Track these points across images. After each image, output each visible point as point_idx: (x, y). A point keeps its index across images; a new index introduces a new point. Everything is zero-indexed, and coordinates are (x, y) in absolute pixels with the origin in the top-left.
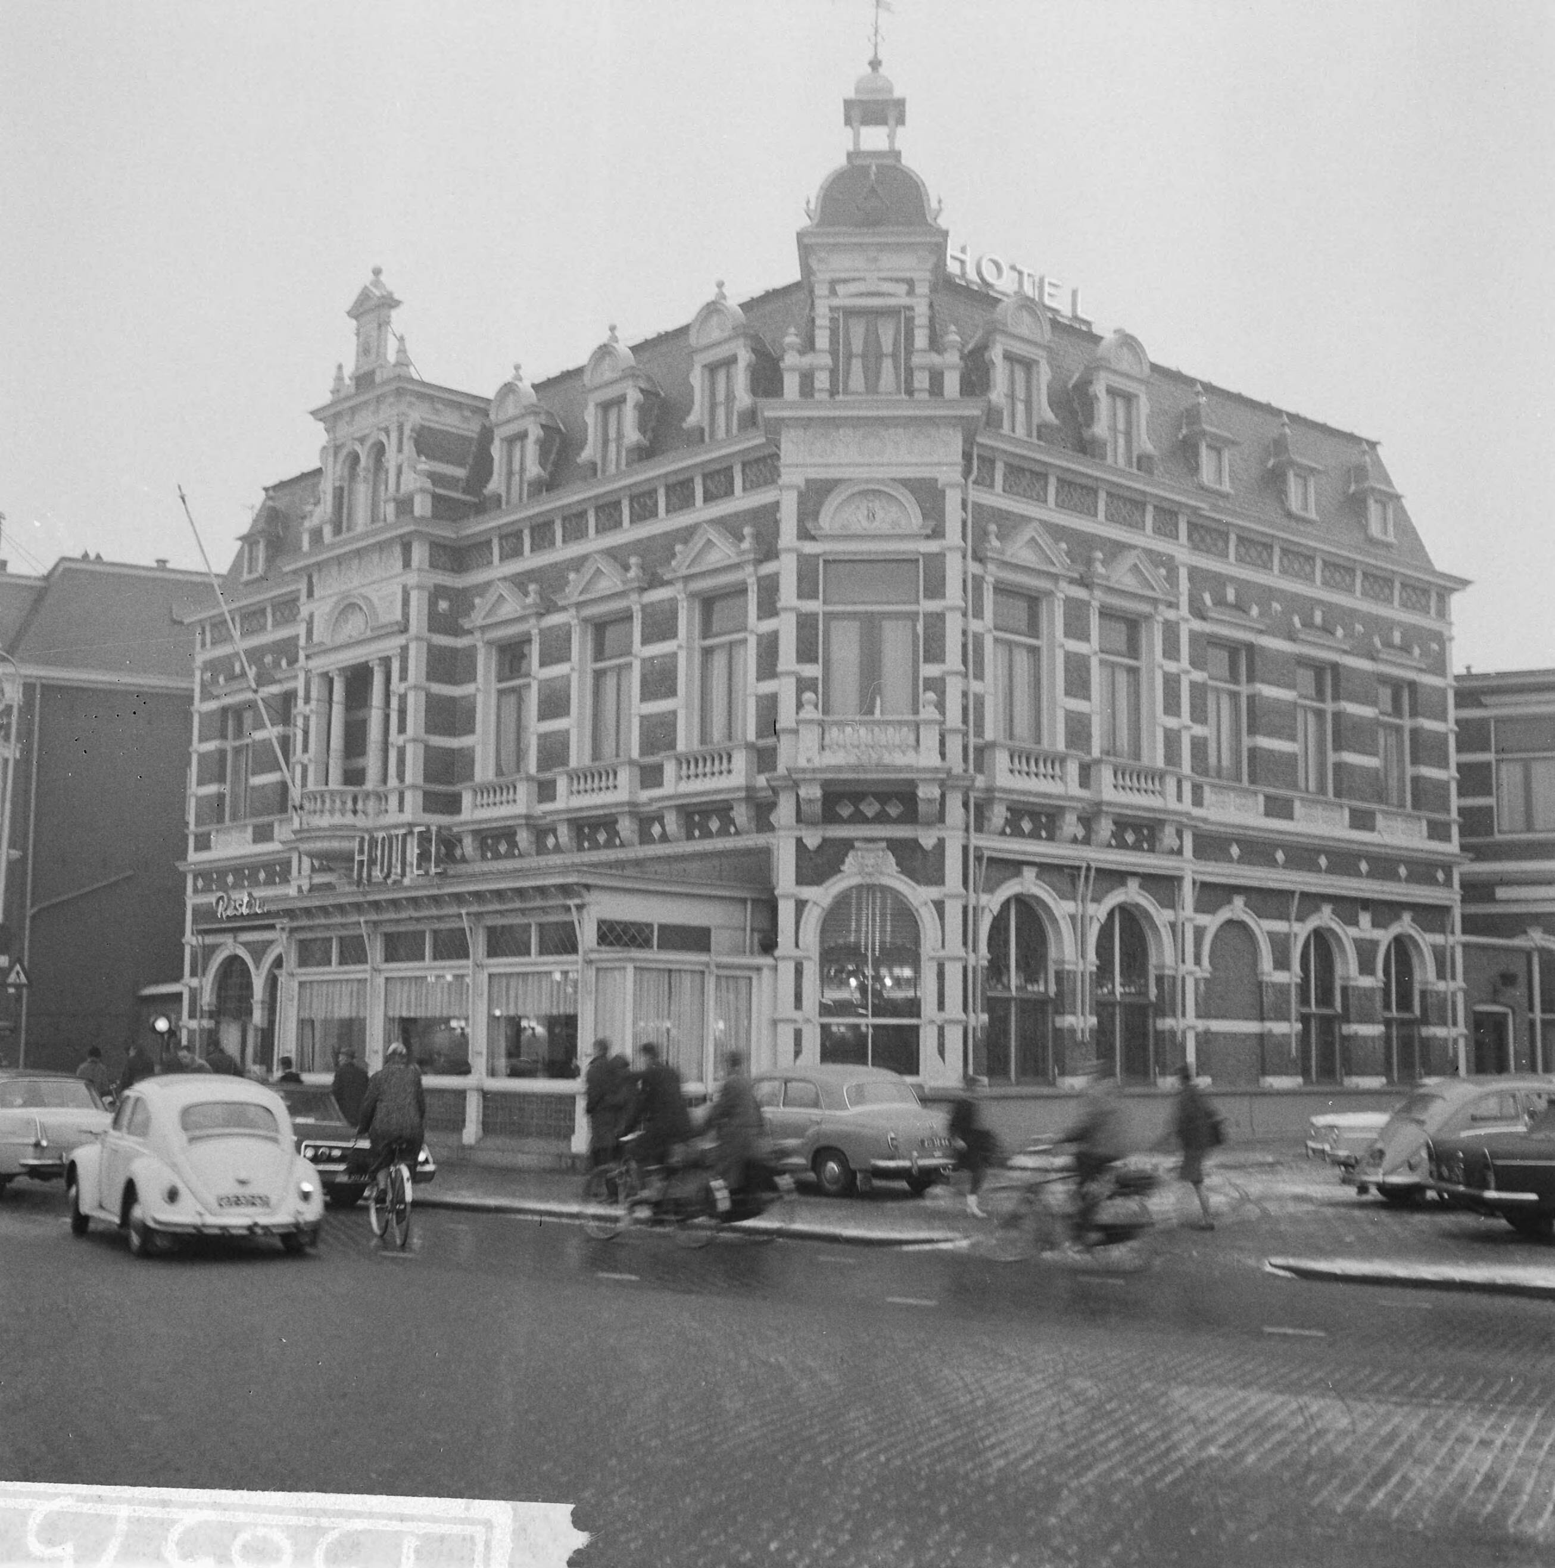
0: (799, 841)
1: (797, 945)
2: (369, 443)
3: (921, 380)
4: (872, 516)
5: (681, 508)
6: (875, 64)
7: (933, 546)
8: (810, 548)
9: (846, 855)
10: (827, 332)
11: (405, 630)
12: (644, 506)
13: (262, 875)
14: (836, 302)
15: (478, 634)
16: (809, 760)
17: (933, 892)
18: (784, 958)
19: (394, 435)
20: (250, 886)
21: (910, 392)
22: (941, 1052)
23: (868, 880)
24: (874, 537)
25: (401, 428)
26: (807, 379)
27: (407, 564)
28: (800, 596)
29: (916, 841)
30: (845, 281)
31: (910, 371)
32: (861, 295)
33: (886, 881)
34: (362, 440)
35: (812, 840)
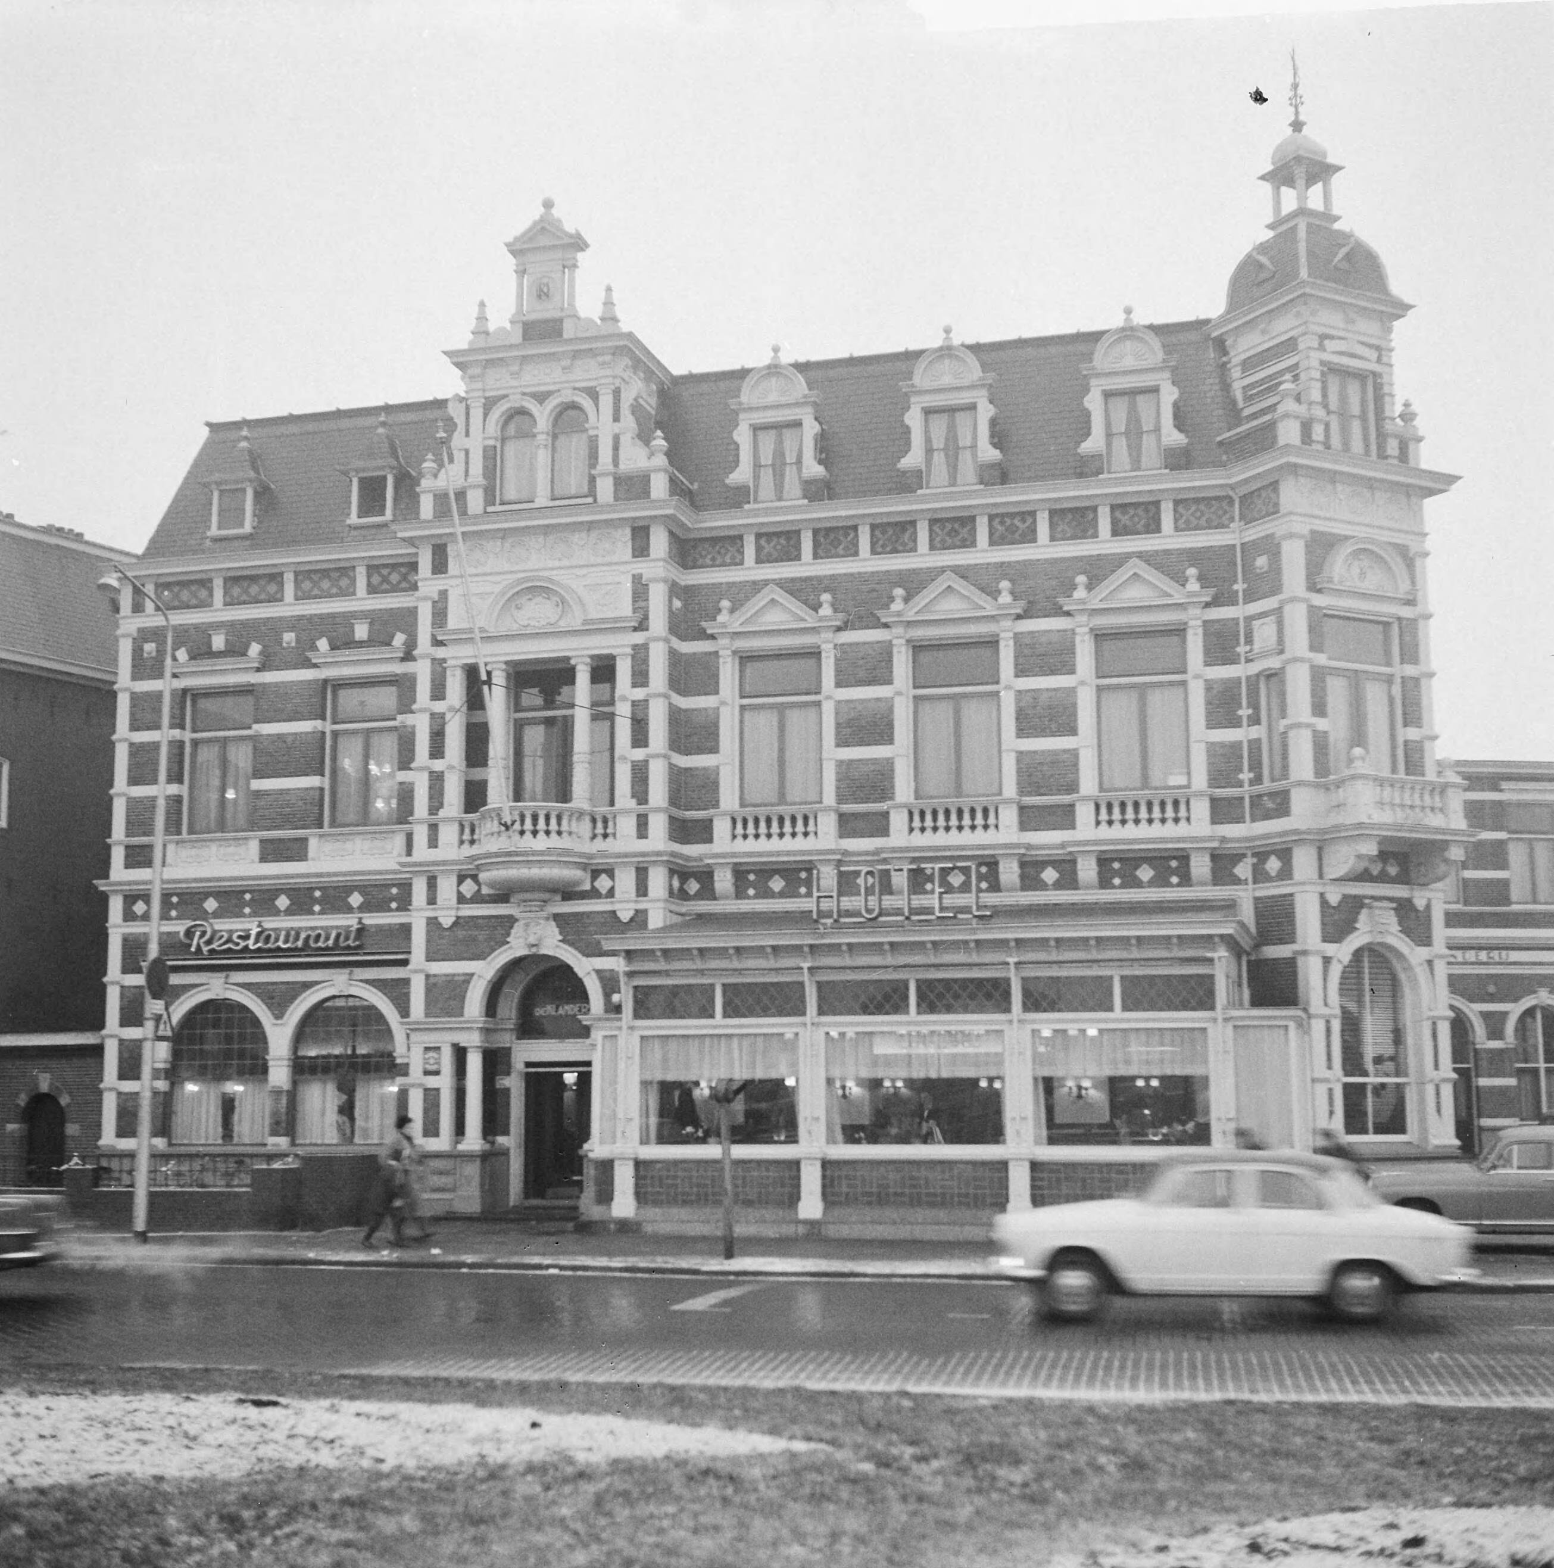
0: (1322, 895)
1: (1326, 1004)
2: (552, 403)
3: (1392, 447)
4: (1362, 575)
5: (1072, 538)
6: (1297, 126)
7: (1406, 612)
8: (1319, 600)
9: (1358, 913)
10: (1319, 385)
11: (642, 626)
12: (1012, 530)
13: (283, 902)
14: (1326, 357)
15: (724, 642)
16: (1369, 817)
17: (1423, 953)
18: (1317, 1016)
19: (606, 401)
20: (254, 914)
21: (1382, 456)
22: (1439, 1111)
23: (1379, 939)
24: (1364, 596)
25: (617, 393)
26: (1306, 428)
27: (641, 550)
28: (1313, 648)
29: (1409, 901)
30: (1332, 337)
31: (1382, 436)
32: (1341, 353)
33: (1391, 940)
34: (541, 398)
35: (1334, 899)
